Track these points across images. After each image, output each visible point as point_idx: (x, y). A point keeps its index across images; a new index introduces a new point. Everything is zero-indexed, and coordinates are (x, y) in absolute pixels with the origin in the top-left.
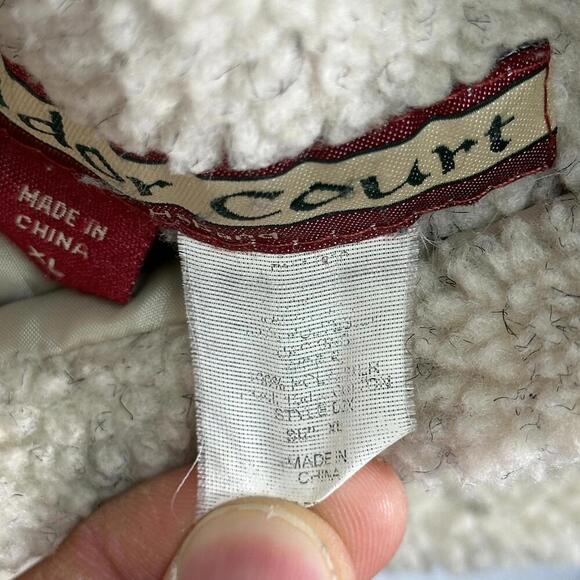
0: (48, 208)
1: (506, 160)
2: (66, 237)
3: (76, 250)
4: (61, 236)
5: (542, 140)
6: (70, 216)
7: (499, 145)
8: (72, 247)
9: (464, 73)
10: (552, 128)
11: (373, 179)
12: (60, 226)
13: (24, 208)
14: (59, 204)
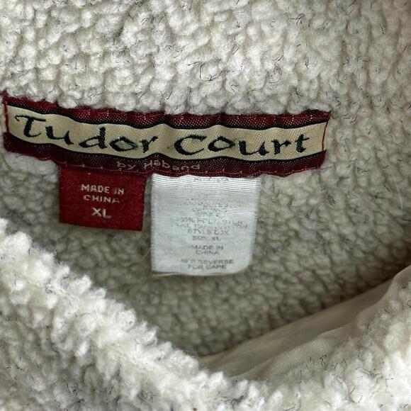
0: (95, 189)
1: (302, 158)
2: (108, 197)
3: (114, 201)
4: (105, 198)
5: (319, 153)
6: (106, 190)
7: (301, 149)
8: (111, 201)
9: (291, 109)
10: (325, 149)
11: (244, 143)
12: (103, 194)
13: (85, 192)
14: (99, 187)
